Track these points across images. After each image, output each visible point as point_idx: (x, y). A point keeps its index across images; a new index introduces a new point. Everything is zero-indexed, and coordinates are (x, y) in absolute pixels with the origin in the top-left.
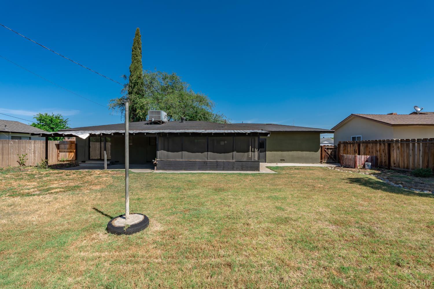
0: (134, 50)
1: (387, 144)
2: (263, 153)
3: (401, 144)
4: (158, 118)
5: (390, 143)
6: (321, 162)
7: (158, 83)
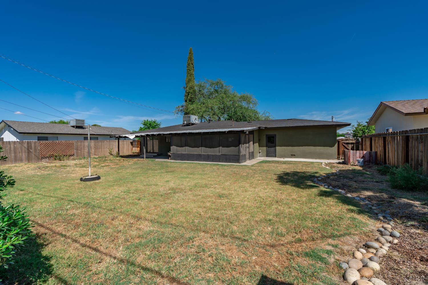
0: (188, 66)
2: (274, 148)
5: (385, 136)
6: (339, 158)
7: (208, 88)
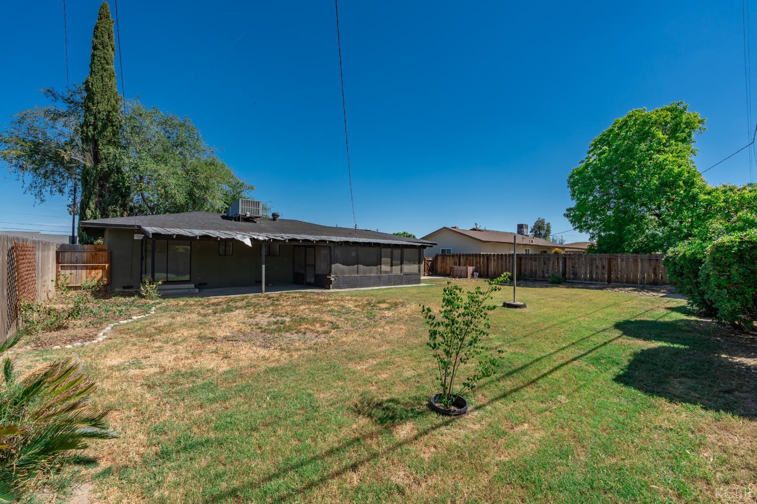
1: (485, 258)
3: (497, 257)
4: (254, 213)
